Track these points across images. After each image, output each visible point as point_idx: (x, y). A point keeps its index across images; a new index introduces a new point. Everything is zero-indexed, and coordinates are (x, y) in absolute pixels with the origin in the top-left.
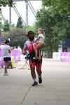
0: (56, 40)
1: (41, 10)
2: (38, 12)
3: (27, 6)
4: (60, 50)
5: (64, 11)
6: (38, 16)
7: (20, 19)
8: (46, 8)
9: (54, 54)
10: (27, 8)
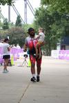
0: (54, 38)
1: (40, 9)
2: (37, 11)
3: (26, 5)
4: (58, 48)
5: (62, 9)
6: (37, 14)
7: (19, 17)
8: (45, 7)
9: (53, 51)
10: (26, 7)
